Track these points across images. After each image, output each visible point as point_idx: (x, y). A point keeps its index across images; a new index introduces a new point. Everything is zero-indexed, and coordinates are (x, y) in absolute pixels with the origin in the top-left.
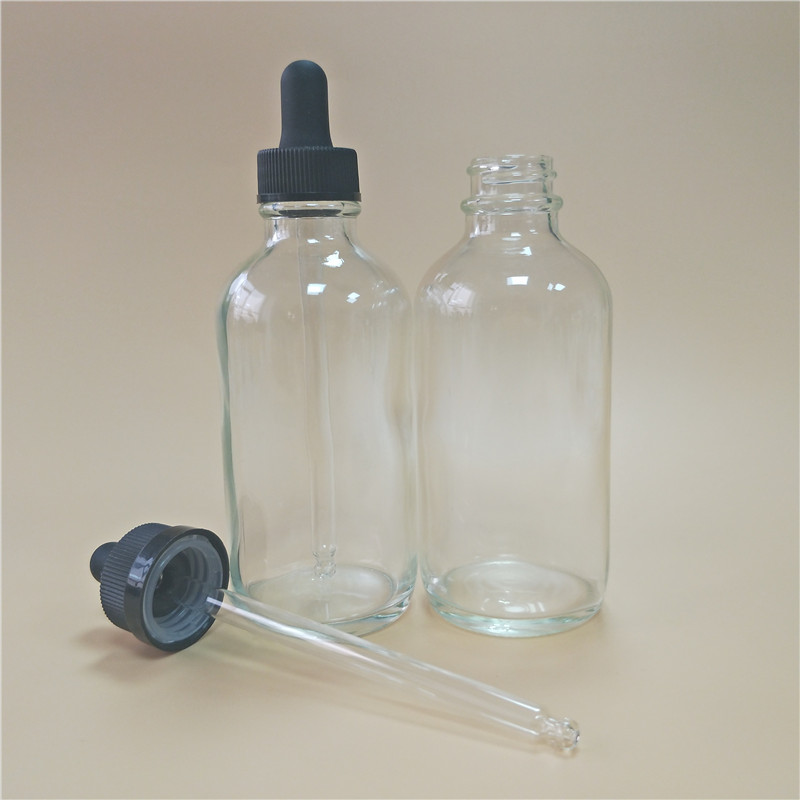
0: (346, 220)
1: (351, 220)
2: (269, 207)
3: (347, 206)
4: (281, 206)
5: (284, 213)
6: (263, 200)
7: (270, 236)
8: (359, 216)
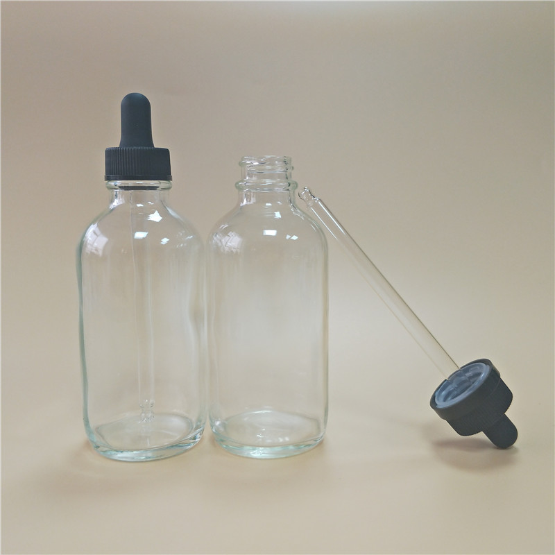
0: (162, 192)
1: (166, 192)
2: (112, 183)
3: (163, 184)
4: (119, 183)
5: (121, 188)
6: (108, 178)
7: (112, 201)
8: (171, 190)
